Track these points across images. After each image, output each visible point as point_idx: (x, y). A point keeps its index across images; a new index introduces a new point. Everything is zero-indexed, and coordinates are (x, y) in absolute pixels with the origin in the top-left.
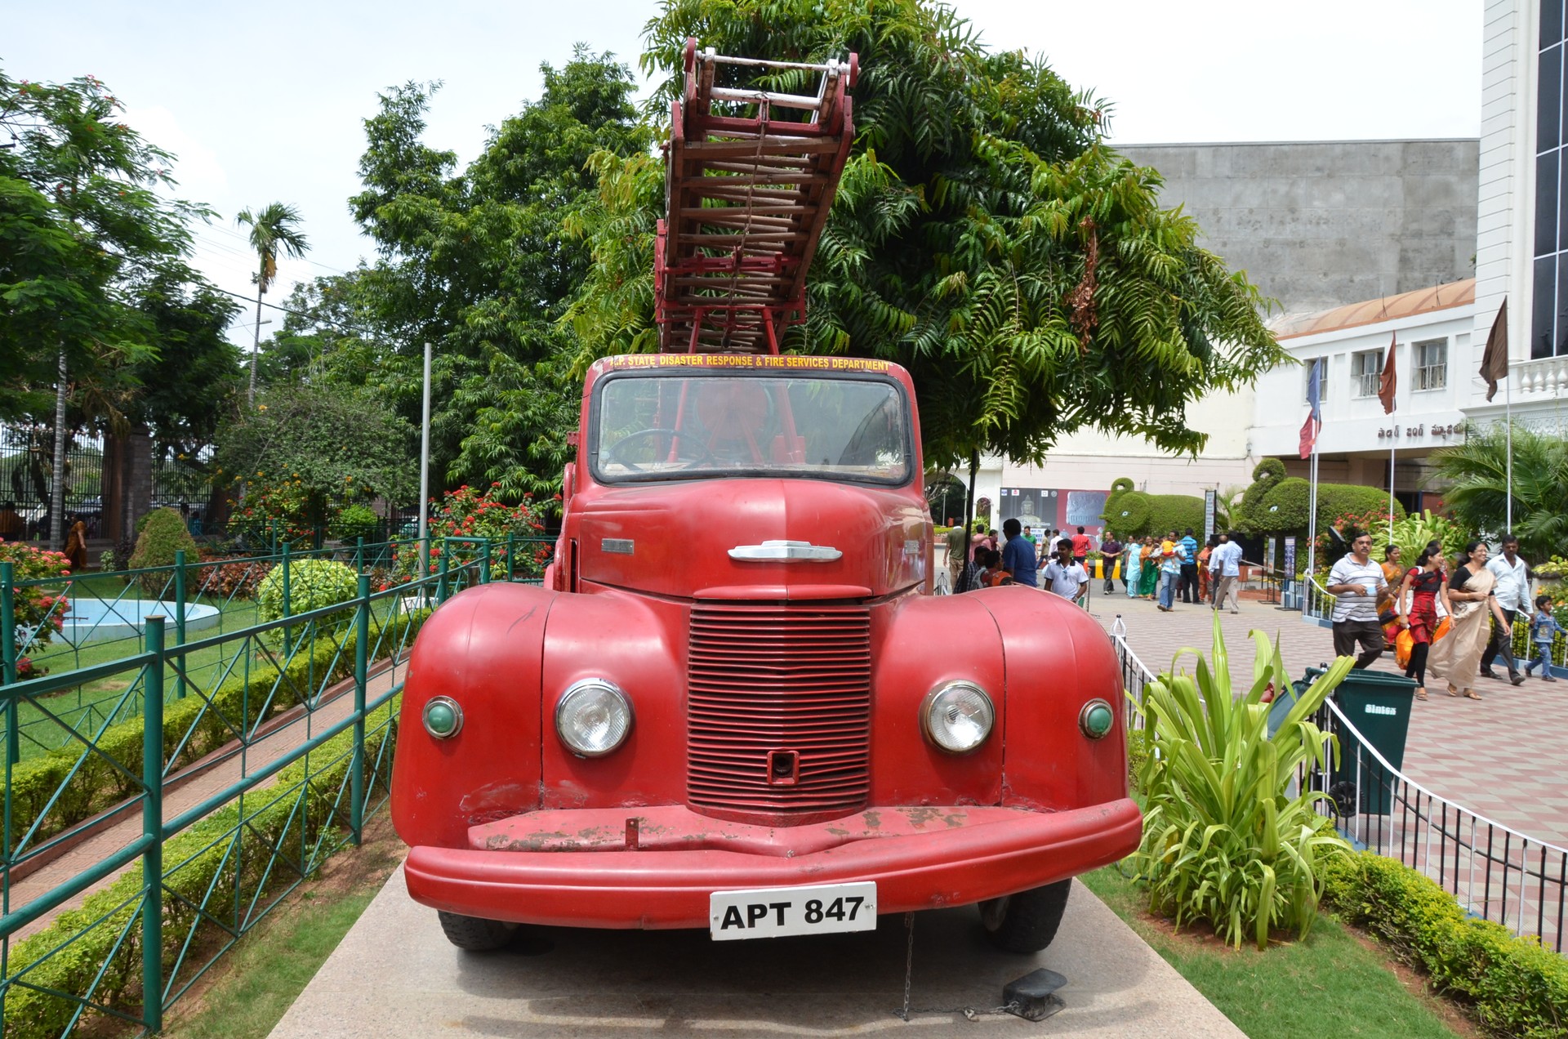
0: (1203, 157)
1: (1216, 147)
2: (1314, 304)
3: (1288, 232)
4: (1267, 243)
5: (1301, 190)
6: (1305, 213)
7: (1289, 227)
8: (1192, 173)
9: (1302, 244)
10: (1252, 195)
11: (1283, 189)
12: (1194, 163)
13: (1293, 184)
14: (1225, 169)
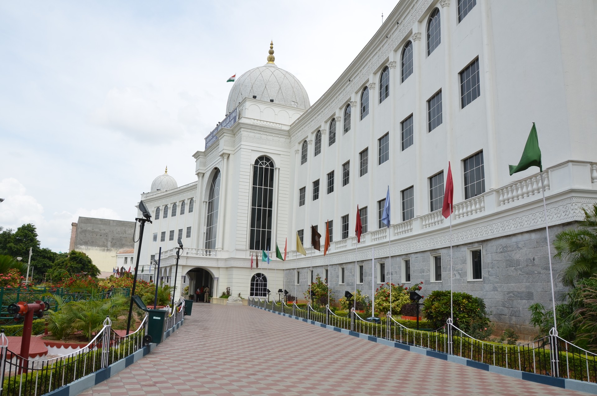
0: (111, 222)
1: (114, 221)
2: (128, 247)
3: (124, 236)
4: (121, 237)
5: (127, 229)
6: (127, 233)
7: (125, 235)
8: (109, 224)
9: (126, 238)
10: (119, 229)
11: (124, 228)
12: (110, 223)
13: (126, 228)
14: (115, 224)
